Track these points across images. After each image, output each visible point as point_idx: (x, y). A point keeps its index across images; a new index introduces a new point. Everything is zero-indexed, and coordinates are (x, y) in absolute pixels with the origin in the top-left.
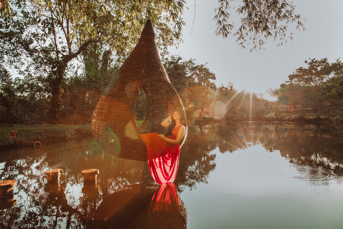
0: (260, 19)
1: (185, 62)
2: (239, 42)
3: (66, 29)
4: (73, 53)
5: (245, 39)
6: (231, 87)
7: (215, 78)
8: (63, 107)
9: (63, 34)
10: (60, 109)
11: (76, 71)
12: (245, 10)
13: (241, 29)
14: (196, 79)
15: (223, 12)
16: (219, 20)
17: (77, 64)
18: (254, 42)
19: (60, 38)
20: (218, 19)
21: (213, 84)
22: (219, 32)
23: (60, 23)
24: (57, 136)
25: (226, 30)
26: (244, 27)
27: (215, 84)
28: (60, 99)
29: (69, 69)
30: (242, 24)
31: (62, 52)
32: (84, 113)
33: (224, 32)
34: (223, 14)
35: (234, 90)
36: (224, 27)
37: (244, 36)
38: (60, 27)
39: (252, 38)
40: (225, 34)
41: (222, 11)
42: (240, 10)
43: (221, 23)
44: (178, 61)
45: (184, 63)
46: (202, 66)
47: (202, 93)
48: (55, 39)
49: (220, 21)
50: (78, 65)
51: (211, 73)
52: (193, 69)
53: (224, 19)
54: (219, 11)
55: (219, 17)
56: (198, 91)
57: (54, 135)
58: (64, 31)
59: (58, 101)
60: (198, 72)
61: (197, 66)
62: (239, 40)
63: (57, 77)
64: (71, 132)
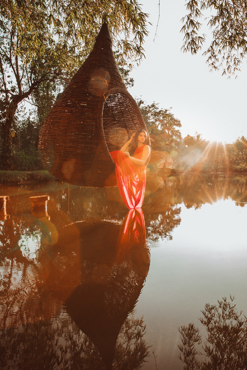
0: (236, 30)
1: (147, 106)
2: (210, 62)
3: (15, 66)
4: (24, 93)
5: (217, 57)
6: (198, 137)
7: (181, 125)
8: (14, 152)
9: (12, 72)
10: (11, 154)
11: (29, 118)
12: (219, 21)
13: (213, 45)
14: (160, 126)
15: (192, 22)
16: (187, 32)
17: (29, 110)
18: (227, 61)
19: (9, 77)
20: (185, 31)
21: (178, 131)
22: (187, 47)
23: (9, 60)
24: (8, 180)
25: (196, 44)
26: (216, 43)
27: (180, 131)
28: (11, 144)
29: (20, 112)
30: (215, 39)
31: (11, 92)
32: (37, 160)
33: (193, 47)
34: (192, 25)
35: (200, 140)
36: (193, 41)
37: (216, 53)
38: (8, 63)
39: (226, 56)
40: (193, 50)
41: (191, 20)
42: (212, 22)
43: (189, 35)
44: (139, 105)
45: (146, 108)
46: (166, 111)
47: (166, 141)
48: (3, 78)
49: (188, 34)
50: (30, 112)
51: (176, 119)
52: (156, 114)
53: (193, 30)
54: (188, 20)
55: (187, 29)
56: (161, 138)
57: (5, 178)
58: (13, 68)
59: (9, 145)
60: (161, 118)
61: (161, 111)
62: (210, 60)
63: (7, 120)
64: (23, 177)
